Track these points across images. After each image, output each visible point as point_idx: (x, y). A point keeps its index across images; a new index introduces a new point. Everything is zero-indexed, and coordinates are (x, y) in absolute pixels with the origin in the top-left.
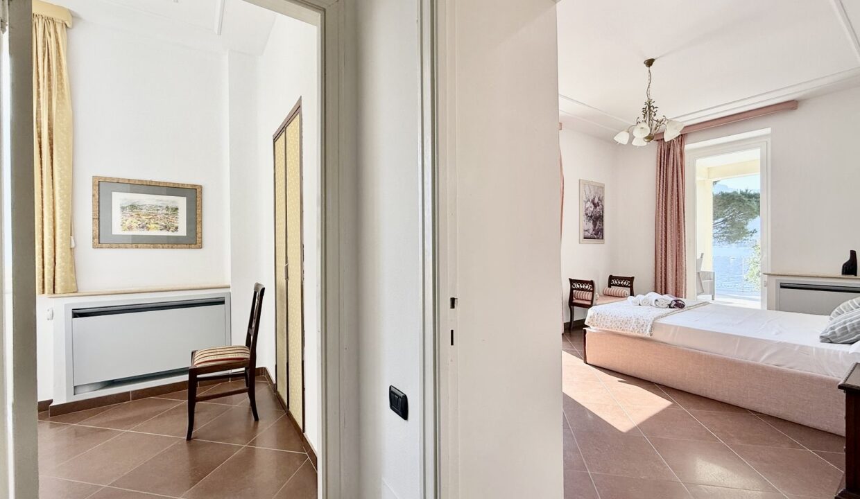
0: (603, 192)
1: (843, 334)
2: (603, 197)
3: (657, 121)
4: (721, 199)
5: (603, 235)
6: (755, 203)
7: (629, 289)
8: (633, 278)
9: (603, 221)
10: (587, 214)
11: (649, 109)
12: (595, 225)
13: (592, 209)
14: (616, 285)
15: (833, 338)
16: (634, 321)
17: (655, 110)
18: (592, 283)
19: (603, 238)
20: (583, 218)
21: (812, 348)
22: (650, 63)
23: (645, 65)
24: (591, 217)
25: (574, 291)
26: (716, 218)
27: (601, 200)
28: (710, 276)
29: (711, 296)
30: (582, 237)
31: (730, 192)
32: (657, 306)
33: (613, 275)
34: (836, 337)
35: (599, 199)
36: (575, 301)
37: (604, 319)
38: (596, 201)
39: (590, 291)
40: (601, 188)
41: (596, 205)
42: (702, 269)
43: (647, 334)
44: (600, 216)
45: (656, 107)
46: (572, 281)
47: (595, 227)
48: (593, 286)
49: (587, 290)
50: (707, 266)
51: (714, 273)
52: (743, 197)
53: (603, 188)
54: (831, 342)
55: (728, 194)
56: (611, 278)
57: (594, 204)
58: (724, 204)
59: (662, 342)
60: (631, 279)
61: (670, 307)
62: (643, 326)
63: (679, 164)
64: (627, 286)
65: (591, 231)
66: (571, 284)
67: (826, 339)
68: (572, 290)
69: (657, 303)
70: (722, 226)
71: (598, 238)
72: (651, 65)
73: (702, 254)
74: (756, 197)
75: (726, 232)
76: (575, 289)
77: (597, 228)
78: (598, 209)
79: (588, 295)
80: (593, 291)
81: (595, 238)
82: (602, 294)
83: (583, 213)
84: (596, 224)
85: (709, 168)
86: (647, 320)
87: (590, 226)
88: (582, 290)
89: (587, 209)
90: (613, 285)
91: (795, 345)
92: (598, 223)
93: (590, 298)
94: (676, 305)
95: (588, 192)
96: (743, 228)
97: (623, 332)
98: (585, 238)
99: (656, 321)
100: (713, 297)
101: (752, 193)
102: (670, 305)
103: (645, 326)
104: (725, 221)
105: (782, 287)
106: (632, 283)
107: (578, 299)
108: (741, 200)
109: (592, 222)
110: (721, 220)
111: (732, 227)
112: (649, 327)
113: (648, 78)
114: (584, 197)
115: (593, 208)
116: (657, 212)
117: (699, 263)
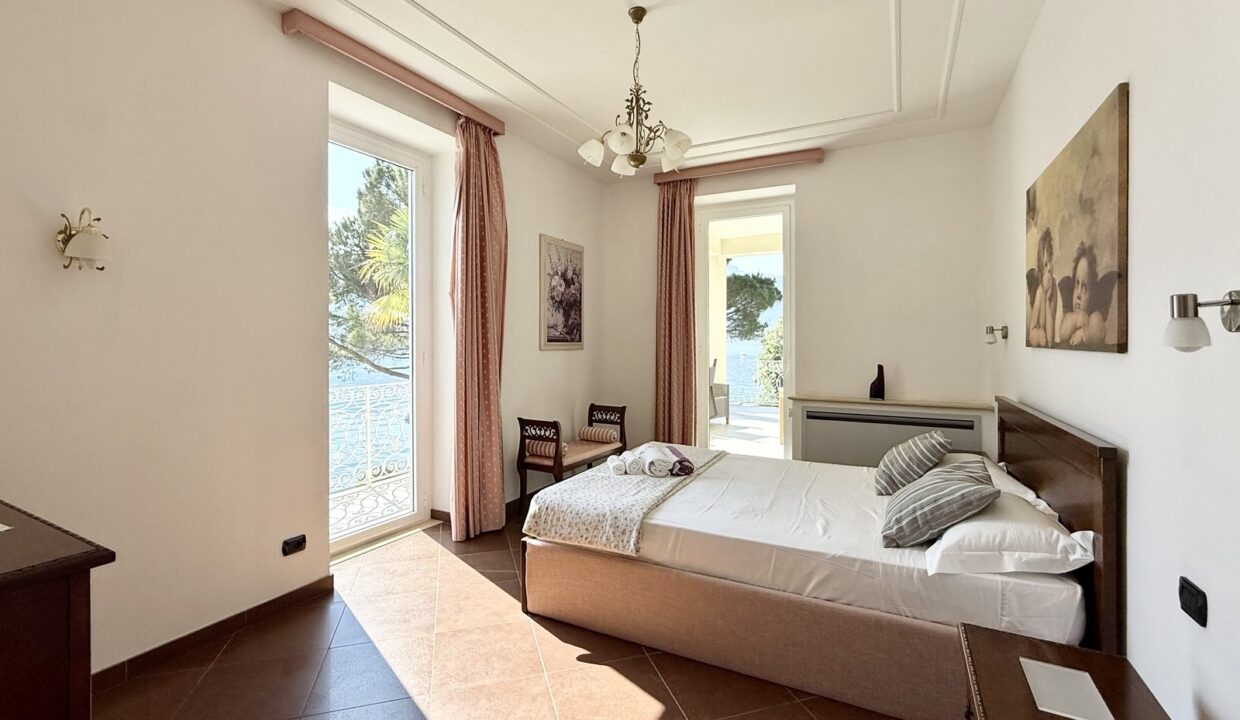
0: (581, 259)
1: (913, 532)
2: (580, 269)
3: (650, 129)
4: (734, 283)
5: (580, 336)
6: (766, 290)
7: (619, 426)
8: (624, 408)
9: (580, 310)
10: (553, 298)
11: (637, 106)
12: (567, 316)
13: (562, 289)
14: (600, 421)
15: (900, 538)
16: (609, 523)
17: (646, 108)
18: (555, 425)
19: (580, 340)
20: (547, 304)
21: (878, 563)
22: (638, 14)
23: (630, 18)
24: (561, 302)
25: (527, 441)
26: (729, 307)
27: (578, 273)
28: (724, 390)
29: (724, 419)
30: (544, 339)
31: (742, 274)
32: (653, 475)
33: (597, 404)
34: (904, 536)
35: (574, 271)
36: (530, 460)
37: (558, 519)
38: (570, 274)
39: (552, 440)
40: (578, 253)
41: (568, 283)
42: (716, 381)
43: (630, 551)
44: (575, 301)
45: (649, 103)
46: (523, 423)
47: (567, 320)
48: (557, 433)
49: (547, 439)
50: (720, 378)
51: (728, 386)
52: (755, 282)
53: (581, 253)
54: (898, 546)
55: (741, 277)
56: (593, 408)
57: (565, 280)
58: (737, 290)
59: (657, 564)
60: (622, 411)
61: (672, 475)
62: (624, 533)
63: (688, 225)
64: (616, 423)
65: (560, 328)
66: (523, 429)
67: (893, 542)
68: (523, 438)
69: (653, 469)
70: (735, 317)
71: (573, 340)
72: (641, 20)
73: (715, 360)
74: (768, 283)
75: (738, 326)
76: (529, 437)
77: (570, 322)
78: (572, 289)
79: (550, 449)
80: (557, 441)
81: (567, 341)
82: (578, 438)
83: (546, 295)
84: (570, 316)
85: (722, 240)
86: (631, 520)
87: (559, 318)
88: (540, 438)
89: (553, 289)
90: (596, 421)
91: (854, 560)
92: (572, 313)
93: (552, 453)
94: (680, 469)
95: (555, 258)
96: (755, 320)
97: (590, 546)
98: (549, 341)
99: (646, 521)
100: (727, 419)
101: (763, 277)
102: (671, 471)
103: (627, 533)
104: (737, 311)
105: (809, 417)
106: (622, 418)
107: (533, 455)
108: (752, 286)
109: (562, 311)
110: (733, 309)
111: (744, 319)
112: (634, 534)
113: (635, 43)
114: (548, 266)
115: (564, 286)
116: (659, 299)
117: (712, 372)
